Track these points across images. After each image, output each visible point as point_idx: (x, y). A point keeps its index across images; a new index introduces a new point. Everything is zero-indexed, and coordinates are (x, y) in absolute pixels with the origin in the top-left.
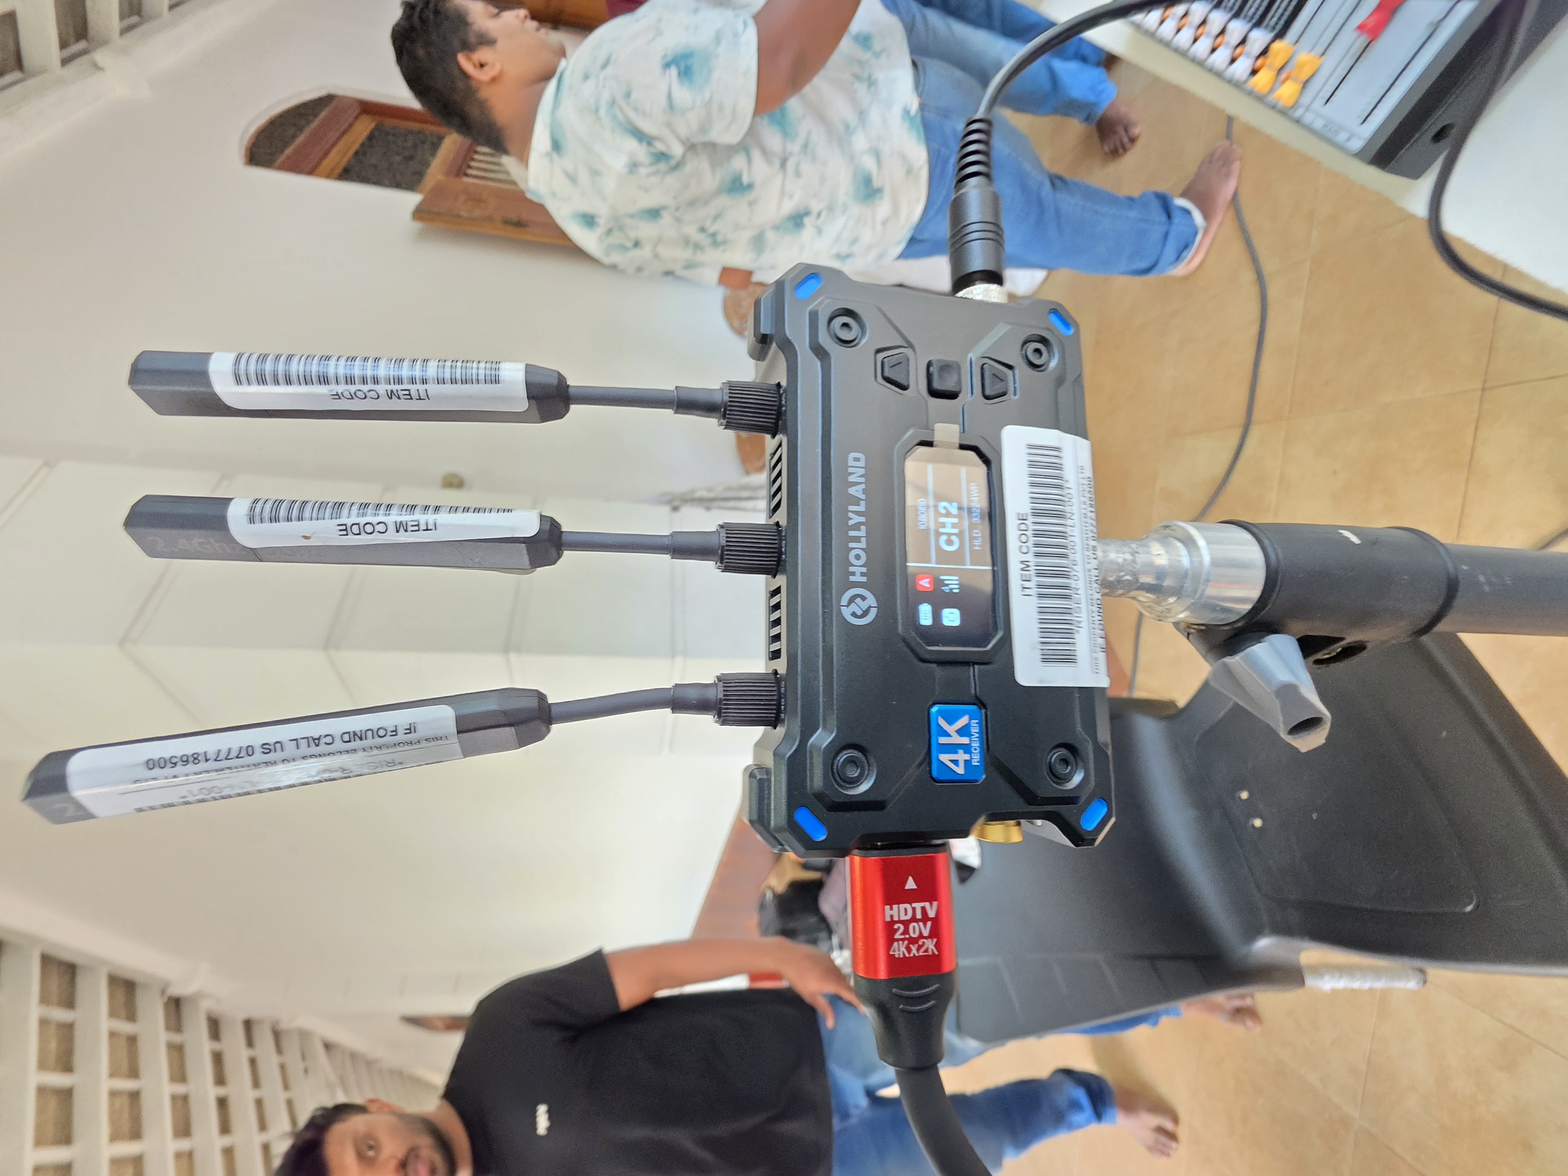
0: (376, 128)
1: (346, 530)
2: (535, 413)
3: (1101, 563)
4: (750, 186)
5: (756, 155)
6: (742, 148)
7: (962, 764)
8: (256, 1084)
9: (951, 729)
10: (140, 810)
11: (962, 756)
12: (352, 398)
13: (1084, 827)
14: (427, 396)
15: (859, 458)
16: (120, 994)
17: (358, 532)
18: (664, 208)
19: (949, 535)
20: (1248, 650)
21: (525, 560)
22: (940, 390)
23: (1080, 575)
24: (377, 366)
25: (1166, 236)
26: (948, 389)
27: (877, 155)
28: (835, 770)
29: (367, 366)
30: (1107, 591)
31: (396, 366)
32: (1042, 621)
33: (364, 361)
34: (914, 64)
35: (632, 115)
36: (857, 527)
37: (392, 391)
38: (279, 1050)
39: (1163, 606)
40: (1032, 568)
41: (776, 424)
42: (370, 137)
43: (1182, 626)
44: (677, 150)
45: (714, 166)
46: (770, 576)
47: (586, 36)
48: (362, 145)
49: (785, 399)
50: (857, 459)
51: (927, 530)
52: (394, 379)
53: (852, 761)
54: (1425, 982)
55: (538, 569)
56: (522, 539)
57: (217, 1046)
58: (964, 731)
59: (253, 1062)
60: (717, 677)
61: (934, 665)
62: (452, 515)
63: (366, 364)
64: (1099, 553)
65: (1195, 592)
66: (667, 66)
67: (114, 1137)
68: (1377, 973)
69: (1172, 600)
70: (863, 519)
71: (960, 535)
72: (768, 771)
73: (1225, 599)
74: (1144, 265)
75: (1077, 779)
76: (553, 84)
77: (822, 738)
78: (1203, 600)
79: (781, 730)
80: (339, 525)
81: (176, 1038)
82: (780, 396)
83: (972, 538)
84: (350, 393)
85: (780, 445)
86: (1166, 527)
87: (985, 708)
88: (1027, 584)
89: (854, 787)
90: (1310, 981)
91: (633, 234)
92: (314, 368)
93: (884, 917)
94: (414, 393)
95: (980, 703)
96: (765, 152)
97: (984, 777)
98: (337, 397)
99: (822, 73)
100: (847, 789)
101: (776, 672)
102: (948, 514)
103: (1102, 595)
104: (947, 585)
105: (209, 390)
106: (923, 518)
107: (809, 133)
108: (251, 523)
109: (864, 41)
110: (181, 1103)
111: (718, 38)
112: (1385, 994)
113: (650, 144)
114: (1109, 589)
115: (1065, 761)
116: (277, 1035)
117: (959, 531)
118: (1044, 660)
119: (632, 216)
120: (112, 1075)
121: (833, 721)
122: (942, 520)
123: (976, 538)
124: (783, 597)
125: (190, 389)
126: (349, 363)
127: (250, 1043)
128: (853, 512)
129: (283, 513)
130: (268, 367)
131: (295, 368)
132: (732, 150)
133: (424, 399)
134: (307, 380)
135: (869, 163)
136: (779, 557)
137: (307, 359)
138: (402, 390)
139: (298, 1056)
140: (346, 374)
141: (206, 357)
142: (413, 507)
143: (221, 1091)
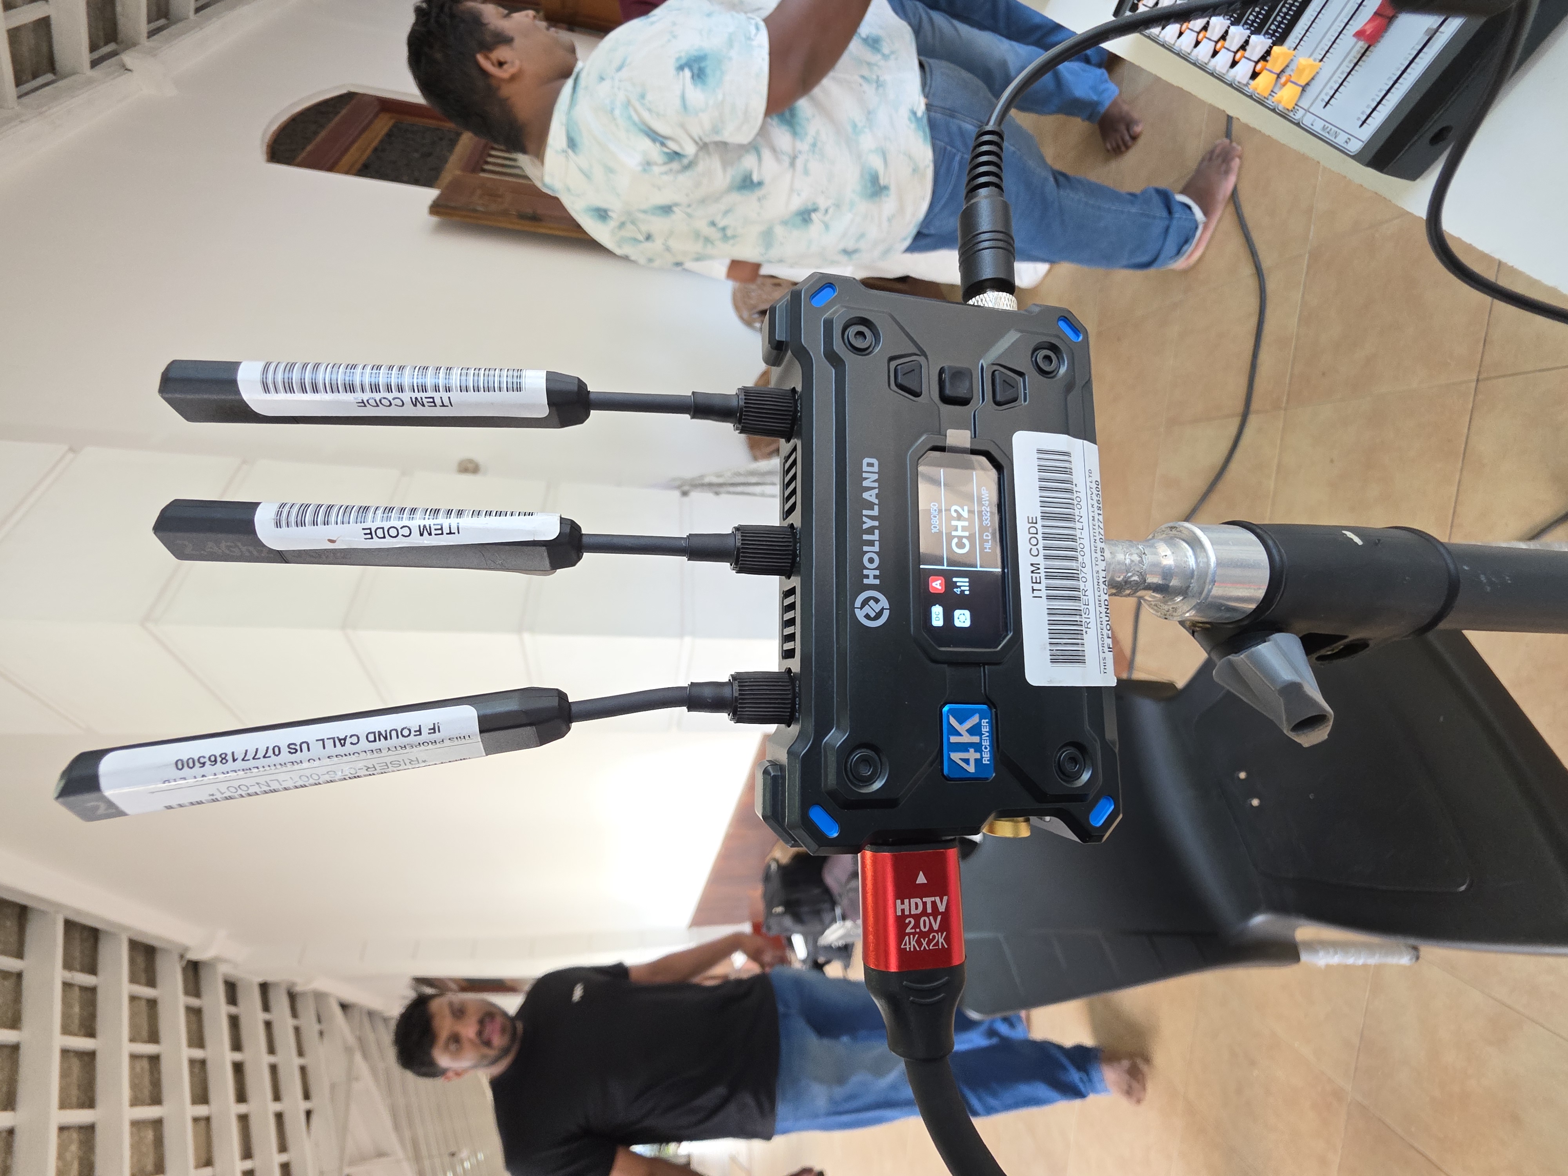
0: (394, 126)
1: (371, 533)
2: (556, 419)
3: (1109, 564)
4: (760, 184)
5: (766, 154)
6: (753, 147)
7: (972, 762)
8: (271, 1050)
9: (962, 728)
10: (170, 807)
11: (972, 755)
12: (378, 406)
13: (1092, 823)
14: (450, 402)
15: (873, 464)
16: (141, 960)
17: (383, 536)
18: (676, 205)
19: (960, 538)
20: (1253, 649)
21: (547, 562)
22: (952, 397)
23: (1089, 577)
24: (402, 374)
25: (1167, 230)
26: (960, 395)
27: (884, 154)
28: (849, 769)
29: (391, 374)
30: (1114, 591)
31: (420, 373)
32: (1051, 623)
33: (389, 370)
34: (921, 65)
35: (646, 115)
36: (870, 531)
37: (416, 398)
38: (295, 1014)
39: (1168, 605)
40: (1042, 570)
41: (792, 428)
42: (389, 135)
43: (1188, 624)
44: (690, 149)
45: (725, 164)
46: (784, 577)
47: (602, 37)
48: (382, 141)
49: (801, 404)
50: (870, 465)
51: (941, 532)
52: (418, 386)
53: (864, 760)
54: (1418, 958)
55: (558, 570)
56: (542, 542)
57: (233, 1010)
58: (975, 730)
59: (268, 1025)
60: (732, 675)
61: (946, 666)
62: (475, 518)
63: (390, 372)
64: (1107, 554)
65: (1201, 593)
66: (681, 68)
67: (135, 1102)
68: (1370, 949)
69: (1179, 599)
70: (876, 523)
71: (971, 538)
72: (781, 768)
73: (1230, 599)
74: (1145, 259)
75: (1086, 776)
76: (570, 82)
77: (836, 737)
78: (1210, 599)
79: (795, 729)
80: (363, 529)
81: (194, 1002)
82: (796, 401)
83: (983, 542)
84: (375, 401)
85: (795, 449)
86: (1172, 528)
87: (995, 708)
88: (1036, 586)
89: (866, 786)
90: (1305, 957)
91: (644, 228)
92: (340, 377)
93: (896, 913)
94: (438, 401)
95: (991, 704)
96: (774, 150)
97: (994, 775)
98: (363, 405)
99: (831, 74)
100: (860, 787)
101: (789, 671)
102: (960, 517)
103: (1109, 595)
104: (960, 587)
105: (237, 397)
106: (935, 521)
107: (818, 132)
108: (277, 527)
109: (873, 43)
110: (199, 1067)
111: (730, 43)
112: (1379, 968)
113: (663, 144)
114: (1116, 589)
115: (1073, 760)
116: (292, 997)
117: (970, 534)
118: (1053, 661)
119: (645, 212)
120: (132, 1040)
121: (846, 722)
122: (954, 523)
123: (987, 541)
124: (797, 598)
125: (219, 397)
126: (374, 371)
127: (266, 1008)
128: (866, 516)
129: (309, 517)
130: (296, 376)
131: (322, 376)
132: (743, 149)
133: (448, 406)
134: (333, 388)
135: (876, 163)
136: (794, 559)
137: (333, 368)
138: (426, 398)
139: (314, 1019)
140: (371, 382)
141: (235, 366)
142: (437, 511)
143: (238, 1056)
